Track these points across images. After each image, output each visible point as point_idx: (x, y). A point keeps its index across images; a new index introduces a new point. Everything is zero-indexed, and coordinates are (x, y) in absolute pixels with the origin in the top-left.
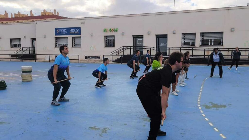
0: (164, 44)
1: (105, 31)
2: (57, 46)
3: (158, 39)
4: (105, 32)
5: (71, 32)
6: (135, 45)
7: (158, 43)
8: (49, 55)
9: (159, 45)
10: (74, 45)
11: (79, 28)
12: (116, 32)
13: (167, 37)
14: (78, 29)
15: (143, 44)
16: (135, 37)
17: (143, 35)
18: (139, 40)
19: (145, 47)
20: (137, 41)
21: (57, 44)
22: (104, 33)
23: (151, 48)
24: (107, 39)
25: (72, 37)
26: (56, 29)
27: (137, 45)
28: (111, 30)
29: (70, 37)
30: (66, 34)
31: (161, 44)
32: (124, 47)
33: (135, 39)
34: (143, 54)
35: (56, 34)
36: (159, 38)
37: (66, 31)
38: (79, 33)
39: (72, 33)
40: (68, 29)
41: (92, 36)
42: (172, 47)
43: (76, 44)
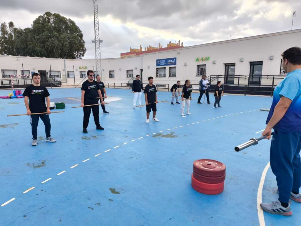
0: (259, 72)
1: (197, 60)
3: (252, 66)
4: (197, 62)
5: (168, 62)
6: (226, 74)
7: (252, 71)
9: (253, 73)
11: (175, 59)
12: (207, 61)
13: (262, 64)
14: (174, 60)
16: (227, 66)
17: (235, 63)
18: (231, 68)
20: (229, 70)
22: (196, 62)
24: (199, 68)
25: (170, 67)
26: (157, 60)
27: (229, 74)
28: (203, 59)
29: (167, 67)
30: (165, 65)
31: (256, 72)
34: (234, 83)
35: (158, 65)
36: (253, 65)
37: (165, 62)
38: (175, 64)
39: (169, 63)
40: (166, 60)
41: (185, 66)
42: (268, 76)
43: (173, 74)
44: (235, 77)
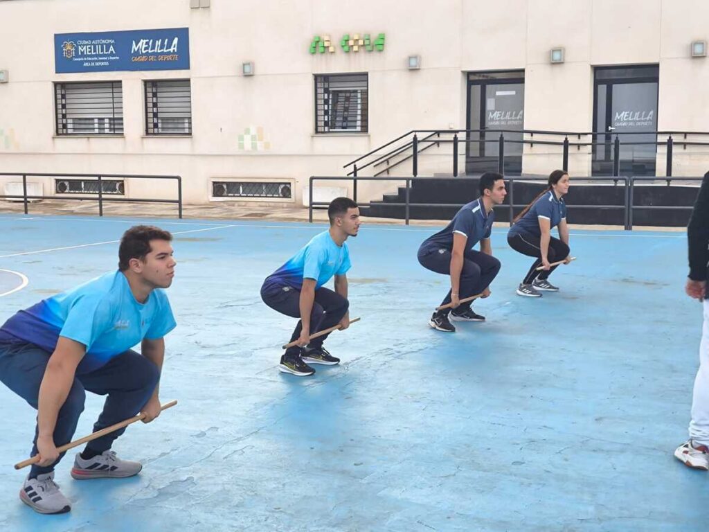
0: (637, 114)
1: (318, 47)
2: (65, 126)
3: (603, 89)
4: (318, 57)
5: (137, 54)
6: (476, 125)
7: (604, 111)
8: (24, 175)
9: (609, 122)
10: (156, 126)
11: (183, 34)
12: (376, 55)
13: (656, 79)
14: (176, 41)
15: (522, 120)
16: (478, 82)
17: (523, 71)
18: (498, 93)
19: (532, 133)
20: (490, 104)
21: (64, 116)
22: (309, 58)
23: (566, 141)
24: (326, 91)
25: (146, 82)
26: (60, 39)
27: (489, 124)
28: (351, 43)
29: (132, 84)
30: (112, 67)
31: (624, 115)
32: (420, 136)
33: (477, 89)
34: (520, 171)
35: (62, 64)
36: (610, 84)
37: (112, 49)
38: (182, 60)
39: (144, 59)
40: (123, 39)
41: (248, 76)
42: (686, 134)
43: (165, 120)
44: (526, 137)
